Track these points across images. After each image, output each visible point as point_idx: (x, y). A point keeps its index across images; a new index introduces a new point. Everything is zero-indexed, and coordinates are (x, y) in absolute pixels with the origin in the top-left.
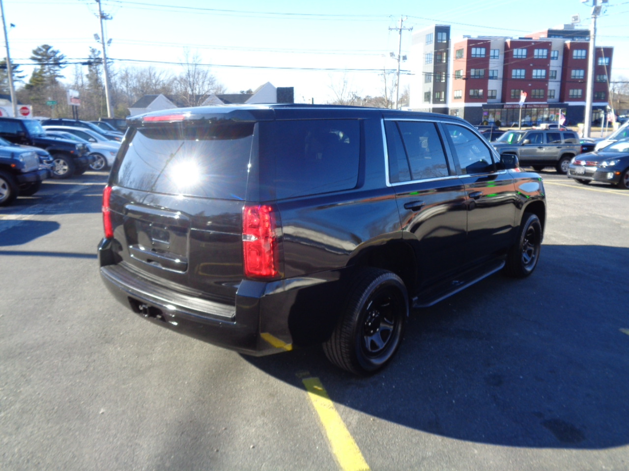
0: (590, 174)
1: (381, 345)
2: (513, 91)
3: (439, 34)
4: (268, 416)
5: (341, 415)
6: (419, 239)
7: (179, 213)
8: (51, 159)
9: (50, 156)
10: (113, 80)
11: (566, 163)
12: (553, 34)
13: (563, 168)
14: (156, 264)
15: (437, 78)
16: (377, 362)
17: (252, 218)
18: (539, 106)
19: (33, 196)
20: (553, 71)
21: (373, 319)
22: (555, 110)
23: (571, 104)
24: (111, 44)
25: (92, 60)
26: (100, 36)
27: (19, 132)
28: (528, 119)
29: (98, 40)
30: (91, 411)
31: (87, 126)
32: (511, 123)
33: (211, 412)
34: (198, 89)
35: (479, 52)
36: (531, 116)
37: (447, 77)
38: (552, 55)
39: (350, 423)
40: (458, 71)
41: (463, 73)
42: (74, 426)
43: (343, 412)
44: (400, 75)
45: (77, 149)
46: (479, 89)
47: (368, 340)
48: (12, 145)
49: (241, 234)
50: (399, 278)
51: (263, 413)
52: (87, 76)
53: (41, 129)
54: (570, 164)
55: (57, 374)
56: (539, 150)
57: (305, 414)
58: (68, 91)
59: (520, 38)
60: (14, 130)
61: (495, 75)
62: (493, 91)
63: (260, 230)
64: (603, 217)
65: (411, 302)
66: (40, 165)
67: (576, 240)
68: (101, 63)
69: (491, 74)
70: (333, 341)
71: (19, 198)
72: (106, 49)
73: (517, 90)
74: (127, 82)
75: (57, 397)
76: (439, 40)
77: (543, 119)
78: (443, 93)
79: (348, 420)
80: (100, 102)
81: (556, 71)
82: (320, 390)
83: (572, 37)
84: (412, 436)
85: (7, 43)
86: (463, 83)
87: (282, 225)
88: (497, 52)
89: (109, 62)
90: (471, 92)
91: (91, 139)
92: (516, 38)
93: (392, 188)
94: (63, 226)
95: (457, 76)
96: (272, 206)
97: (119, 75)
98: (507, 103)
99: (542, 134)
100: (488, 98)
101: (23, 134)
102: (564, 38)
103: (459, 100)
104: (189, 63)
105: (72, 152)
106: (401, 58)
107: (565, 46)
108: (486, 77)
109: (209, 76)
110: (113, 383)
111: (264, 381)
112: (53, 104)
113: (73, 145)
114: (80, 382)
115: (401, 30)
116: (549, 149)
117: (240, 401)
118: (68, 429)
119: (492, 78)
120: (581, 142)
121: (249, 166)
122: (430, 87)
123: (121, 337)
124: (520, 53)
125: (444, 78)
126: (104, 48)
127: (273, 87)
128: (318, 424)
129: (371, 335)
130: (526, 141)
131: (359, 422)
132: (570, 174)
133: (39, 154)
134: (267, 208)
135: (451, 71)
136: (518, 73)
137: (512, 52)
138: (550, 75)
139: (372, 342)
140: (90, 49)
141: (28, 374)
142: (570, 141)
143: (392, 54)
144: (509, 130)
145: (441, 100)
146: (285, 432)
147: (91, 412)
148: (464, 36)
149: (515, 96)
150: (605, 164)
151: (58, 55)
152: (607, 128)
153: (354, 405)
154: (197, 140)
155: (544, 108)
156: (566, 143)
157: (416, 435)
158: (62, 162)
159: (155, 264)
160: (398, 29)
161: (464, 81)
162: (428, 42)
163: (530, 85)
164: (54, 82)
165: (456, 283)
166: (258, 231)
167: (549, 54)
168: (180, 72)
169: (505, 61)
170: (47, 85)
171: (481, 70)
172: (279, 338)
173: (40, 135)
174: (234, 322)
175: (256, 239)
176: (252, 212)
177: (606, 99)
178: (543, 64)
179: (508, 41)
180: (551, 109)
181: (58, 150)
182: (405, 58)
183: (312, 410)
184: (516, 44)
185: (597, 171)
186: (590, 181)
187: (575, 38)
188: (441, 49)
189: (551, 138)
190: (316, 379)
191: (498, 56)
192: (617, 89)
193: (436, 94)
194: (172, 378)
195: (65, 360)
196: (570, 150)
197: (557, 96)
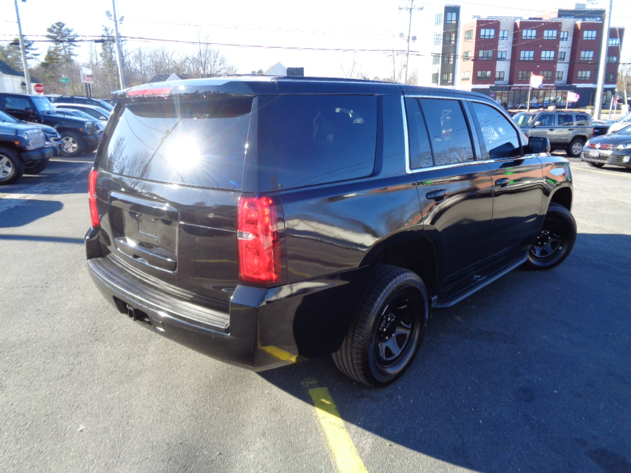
0: (605, 158)
1: (396, 351)
2: (520, 72)
3: (449, 14)
4: (269, 437)
5: (353, 438)
6: (440, 230)
7: (167, 205)
8: (59, 137)
9: (58, 134)
10: (126, 60)
11: (577, 146)
12: (564, 13)
13: (574, 151)
14: (144, 261)
15: (446, 59)
16: (393, 371)
17: (249, 212)
18: (546, 88)
19: (40, 174)
20: (561, 52)
21: (389, 324)
22: (562, 92)
23: (579, 86)
24: (123, 22)
25: (106, 39)
26: (112, 13)
27: (27, 109)
28: (535, 101)
29: (110, 17)
30: (69, 427)
31: (98, 104)
32: (518, 105)
33: (205, 431)
34: (209, 69)
35: (489, 33)
36: (538, 98)
37: (455, 58)
38: (562, 36)
39: (363, 450)
40: (467, 53)
41: (472, 54)
42: (46, 448)
43: (355, 433)
44: (409, 56)
45: (86, 127)
46: (487, 71)
47: (382, 346)
48: (18, 122)
49: (236, 230)
50: (418, 277)
51: (264, 434)
52: (101, 54)
53: (50, 107)
54: (584, 147)
55: (37, 378)
56: (549, 132)
57: (311, 436)
58: (81, 69)
59: (530, 19)
60: (21, 106)
61: (504, 56)
62: (501, 73)
63: (259, 226)
64: (623, 202)
65: (430, 301)
66: (47, 143)
67: (596, 228)
68: (114, 41)
69: (499, 56)
70: (344, 351)
71: (24, 175)
72: (118, 26)
73: (525, 72)
74: (141, 62)
75: (33, 408)
76: (449, 21)
77: (550, 100)
78: (451, 74)
79: (361, 445)
80: (115, 81)
81: (565, 53)
82: (329, 404)
83: (583, 17)
84: (436, 468)
85: (19, 20)
86: (470, 64)
87: (285, 218)
88: (506, 33)
89: (122, 41)
90: (479, 74)
91: (102, 117)
92: (526, 18)
93: (413, 174)
94: (66, 206)
95: (466, 58)
96: (272, 198)
97: (133, 55)
98: (514, 85)
99: (554, 116)
100: (496, 79)
101: (31, 111)
102: (575, 18)
103: (467, 81)
104: (201, 42)
105: (81, 129)
106: (411, 39)
107: (576, 26)
108: (495, 59)
109: (220, 56)
110: (98, 391)
111: (266, 392)
112: (66, 81)
113: (83, 123)
114: (60, 390)
115: (411, 9)
116: (560, 131)
117: (239, 417)
118: (39, 451)
119: (502, 59)
120: (593, 125)
121: (247, 146)
122: (438, 68)
123: (113, 334)
124: (529, 34)
125: (452, 59)
126: (116, 26)
127: (283, 68)
128: (326, 449)
129: (385, 341)
130: (537, 123)
131: (374, 449)
132: (583, 157)
133: (45, 131)
134: (267, 201)
135: (460, 52)
136: (527, 55)
137: (522, 32)
138: (559, 57)
139: (387, 349)
140: (104, 28)
141: (4, 378)
142: (583, 124)
143: (401, 35)
144: (519, 112)
145: (449, 82)
146: (289, 459)
147: (68, 429)
148: (474, 17)
149: (522, 78)
150: (621, 147)
151: (72, 34)
152: (615, 111)
153: (367, 426)
154: (195, 119)
155: (551, 90)
156: (578, 125)
157: (440, 467)
158: (71, 139)
159: (141, 260)
160: (408, 8)
161: (473, 62)
162: (437, 23)
163: (538, 66)
164: (68, 60)
165: (478, 278)
166: (256, 228)
167: (558, 35)
168: (192, 52)
169: (514, 42)
170: (61, 64)
171: (489, 51)
172: (282, 348)
173: (49, 113)
174: (228, 333)
175: (254, 237)
176: (250, 205)
177: (614, 81)
178: (553, 45)
179: (518, 22)
180: (558, 91)
181: (66, 128)
182: (414, 38)
183: (320, 430)
184: (525, 25)
185: (612, 155)
186: (603, 164)
187: (586, 19)
188: (450, 31)
189: (561, 120)
190: (324, 390)
191: (507, 37)
192: (625, 70)
193: (444, 75)
194: (164, 385)
195: (48, 361)
196: (583, 132)
197: (565, 78)
